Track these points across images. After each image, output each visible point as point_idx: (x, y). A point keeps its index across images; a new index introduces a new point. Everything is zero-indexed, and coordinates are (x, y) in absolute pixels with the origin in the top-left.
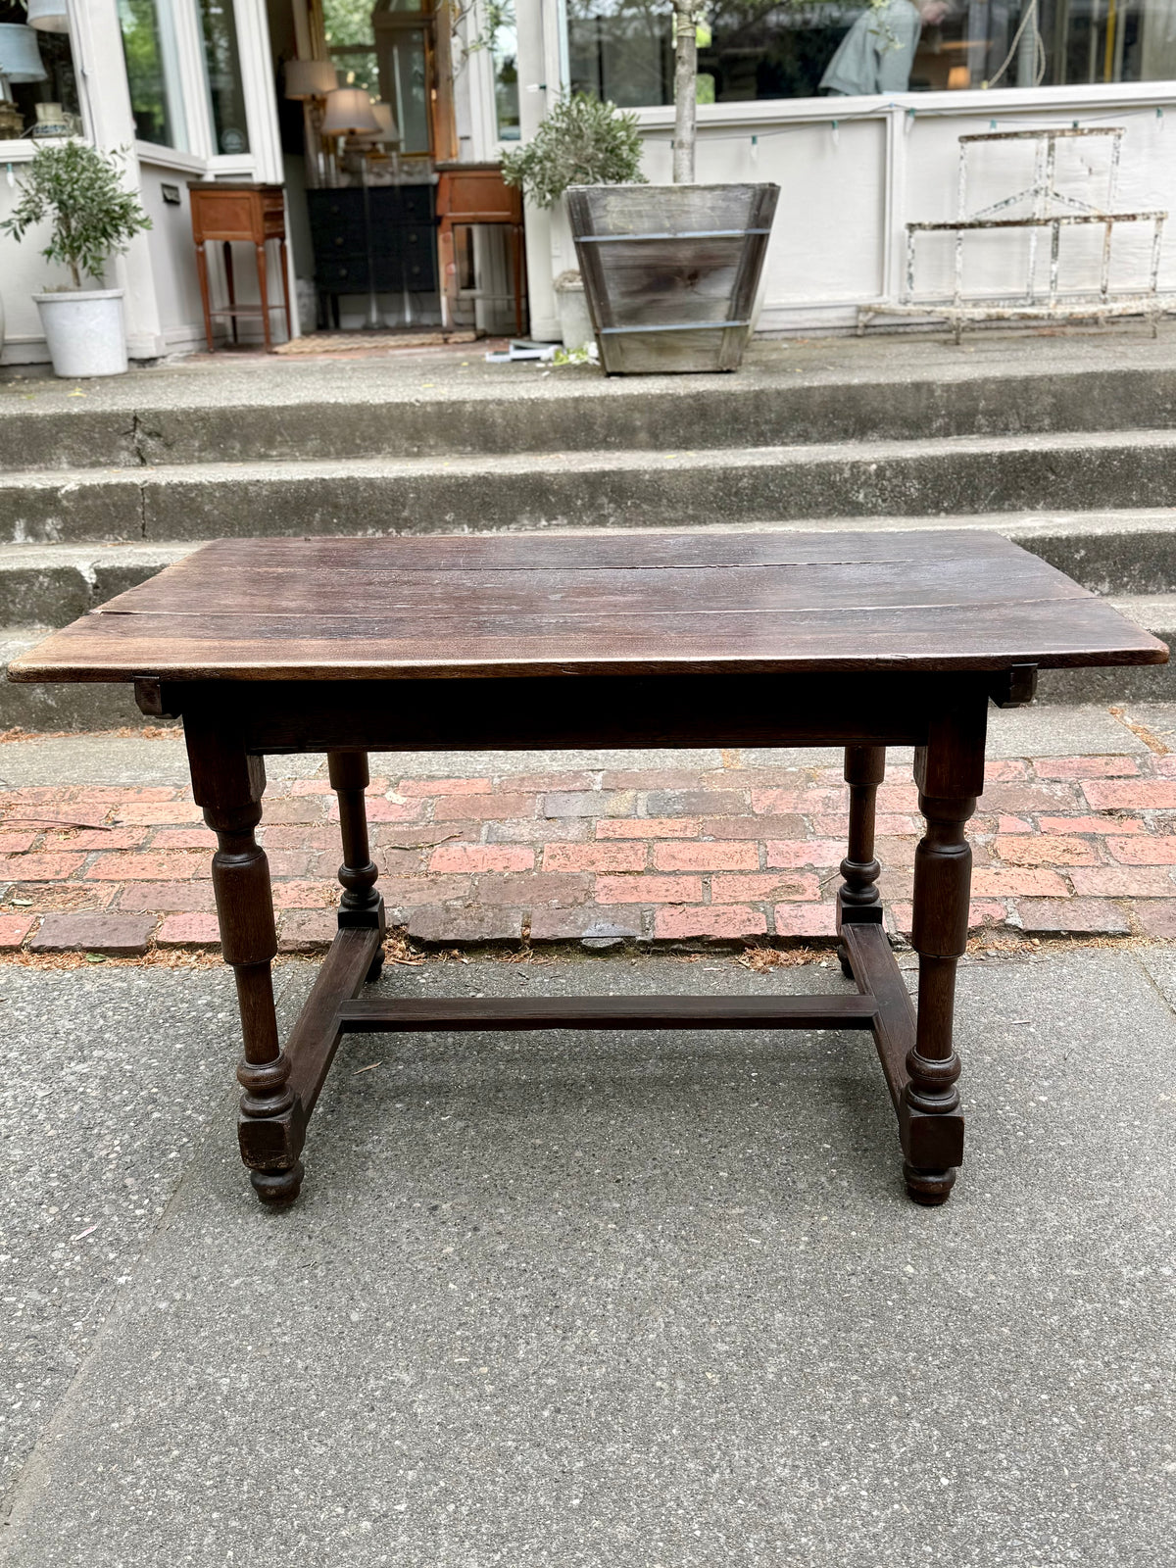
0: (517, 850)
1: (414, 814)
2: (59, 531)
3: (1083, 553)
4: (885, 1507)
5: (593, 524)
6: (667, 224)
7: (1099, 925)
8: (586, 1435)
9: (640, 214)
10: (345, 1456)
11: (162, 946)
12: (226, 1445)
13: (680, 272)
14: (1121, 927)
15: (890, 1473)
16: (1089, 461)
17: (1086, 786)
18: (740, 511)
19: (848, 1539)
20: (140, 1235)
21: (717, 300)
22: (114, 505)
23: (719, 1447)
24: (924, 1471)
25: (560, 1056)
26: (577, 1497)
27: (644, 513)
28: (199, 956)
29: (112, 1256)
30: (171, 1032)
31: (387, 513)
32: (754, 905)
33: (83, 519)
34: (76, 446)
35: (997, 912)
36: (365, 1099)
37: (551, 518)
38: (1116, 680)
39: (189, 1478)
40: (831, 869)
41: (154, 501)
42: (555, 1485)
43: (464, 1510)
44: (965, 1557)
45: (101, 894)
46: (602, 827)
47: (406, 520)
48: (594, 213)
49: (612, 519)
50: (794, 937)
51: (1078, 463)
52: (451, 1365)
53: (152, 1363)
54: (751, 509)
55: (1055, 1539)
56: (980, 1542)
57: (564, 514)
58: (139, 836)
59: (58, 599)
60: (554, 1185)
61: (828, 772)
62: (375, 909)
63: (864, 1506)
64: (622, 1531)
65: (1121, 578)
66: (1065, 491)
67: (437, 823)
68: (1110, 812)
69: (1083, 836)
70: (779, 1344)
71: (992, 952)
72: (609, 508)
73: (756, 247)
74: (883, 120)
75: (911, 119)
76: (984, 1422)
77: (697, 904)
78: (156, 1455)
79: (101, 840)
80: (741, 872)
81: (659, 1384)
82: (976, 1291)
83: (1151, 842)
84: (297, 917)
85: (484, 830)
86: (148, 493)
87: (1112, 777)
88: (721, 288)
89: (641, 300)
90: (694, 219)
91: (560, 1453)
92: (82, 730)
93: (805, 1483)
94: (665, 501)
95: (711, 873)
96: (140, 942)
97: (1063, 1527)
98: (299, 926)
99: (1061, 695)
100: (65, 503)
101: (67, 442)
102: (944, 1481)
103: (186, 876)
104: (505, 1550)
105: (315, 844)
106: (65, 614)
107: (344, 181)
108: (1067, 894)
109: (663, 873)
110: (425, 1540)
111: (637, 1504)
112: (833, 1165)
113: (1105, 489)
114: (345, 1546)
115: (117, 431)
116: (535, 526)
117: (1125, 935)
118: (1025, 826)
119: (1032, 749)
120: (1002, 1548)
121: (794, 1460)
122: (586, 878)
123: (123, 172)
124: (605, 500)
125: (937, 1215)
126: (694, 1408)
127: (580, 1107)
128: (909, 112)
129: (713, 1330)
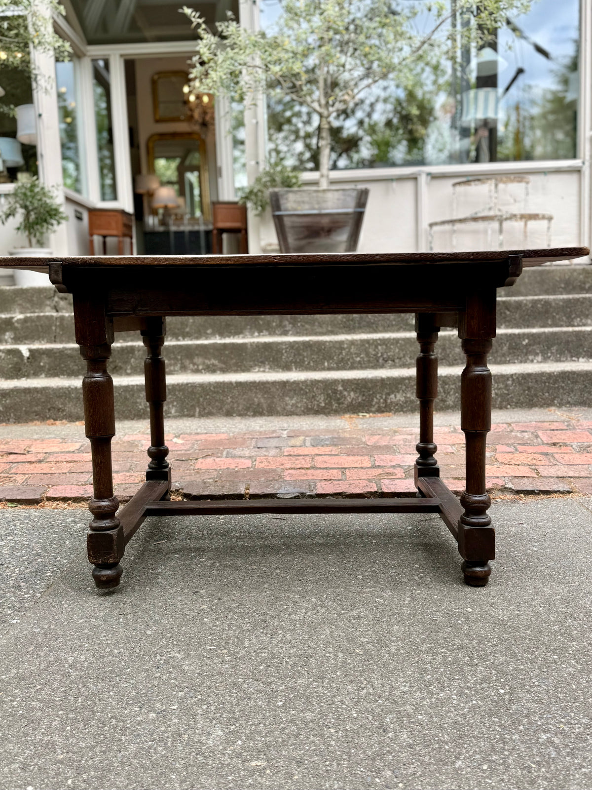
0: (243, 460)
1: (187, 447)
2: (12, 339)
3: (527, 341)
4: (467, 703)
5: (281, 334)
6: (316, 206)
7: (555, 488)
8: (286, 676)
9: (303, 202)
10: (141, 687)
11: (49, 499)
12: (70, 684)
13: (322, 229)
14: (566, 488)
15: (469, 688)
16: (526, 305)
17: (540, 433)
18: (354, 328)
19: (446, 716)
20: (26, 605)
21: (341, 242)
22: (41, 326)
23: (365, 679)
24: (489, 687)
25: (267, 537)
26: (281, 701)
27: (306, 329)
28: (69, 504)
29: (9, 612)
30: (51, 531)
31: (178, 329)
32: (370, 480)
33: (24, 332)
34: (24, 304)
35: (500, 482)
36: (158, 554)
37: (260, 331)
38: (549, 395)
39: (46, 697)
40: (410, 466)
41: (62, 324)
42: (267, 697)
43: (213, 708)
44: (519, 723)
45: (18, 479)
46: (287, 450)
47: (187, 333)
48: (282, 201)
49: (290, 332)
50: (392, 493)
51: (520, 305)
52: (205, 650)
53: (28, 652)
54: (360, 328)
55: (573, 714)
56: (527, 716)
57: (267, 330)
58: (41, 457)
59: (8, 364)
60: (264, 583)
61: (405, 429)
62: (167, 470)
63: (455, 702)
64: (309, 715)
65: (547, 354)
66: (515, 319)
67: (200, 450)
68: (554, 444)
69: (542, 453)
70: (397, 638)
71: (499, 500)
72: (289, 327)
73: (358, 218)
74: (416, 179)
75: (429, 178)
76: (522, 667)
77: (339, 480)
78: (27, 688)
79: (20, 458)
80: (362, 468)
81: (328, 655)
82: (509, 617)
83: (577, 456)
84: (123, 486)
85: (225, 453)
86: (58, 320)
87: (553, 430)
88: (343, 237)
89: (303, 242)
90: (330, 204)
91: (271, 683)
92: (14, 423)
93: (418, 693)
94: (317, 324)
95: (345, 469)
96: (37, 497)
97: (576, 709)
98: (124, 490)
99: (522, 403)
100: (16, 325)
101: (20, 302)
102: (502, 691)
103: (64, 471)
104: (237, 725)
105: (135, 459)
106: (12, 372)
107: (161, 229)
108: (536, 476)
109: (320, 468)
110: (188, 721)
111: (318, 704)
112: (422, 573)
113: (535, 318)
114: (139, 724)
115: (45, 297)
116: (252, 336)
117: (569, 492)
118: (512, 449)
119: (509, 421)
120: (540, 719)
121: (411, 683)
122: (279, 470)
123: (57, 196)
124: (287, 323)
125: (483, 591)
126: (349, 663)
127: (278, 554)
128: (429, 174)
129: (358, 633)
